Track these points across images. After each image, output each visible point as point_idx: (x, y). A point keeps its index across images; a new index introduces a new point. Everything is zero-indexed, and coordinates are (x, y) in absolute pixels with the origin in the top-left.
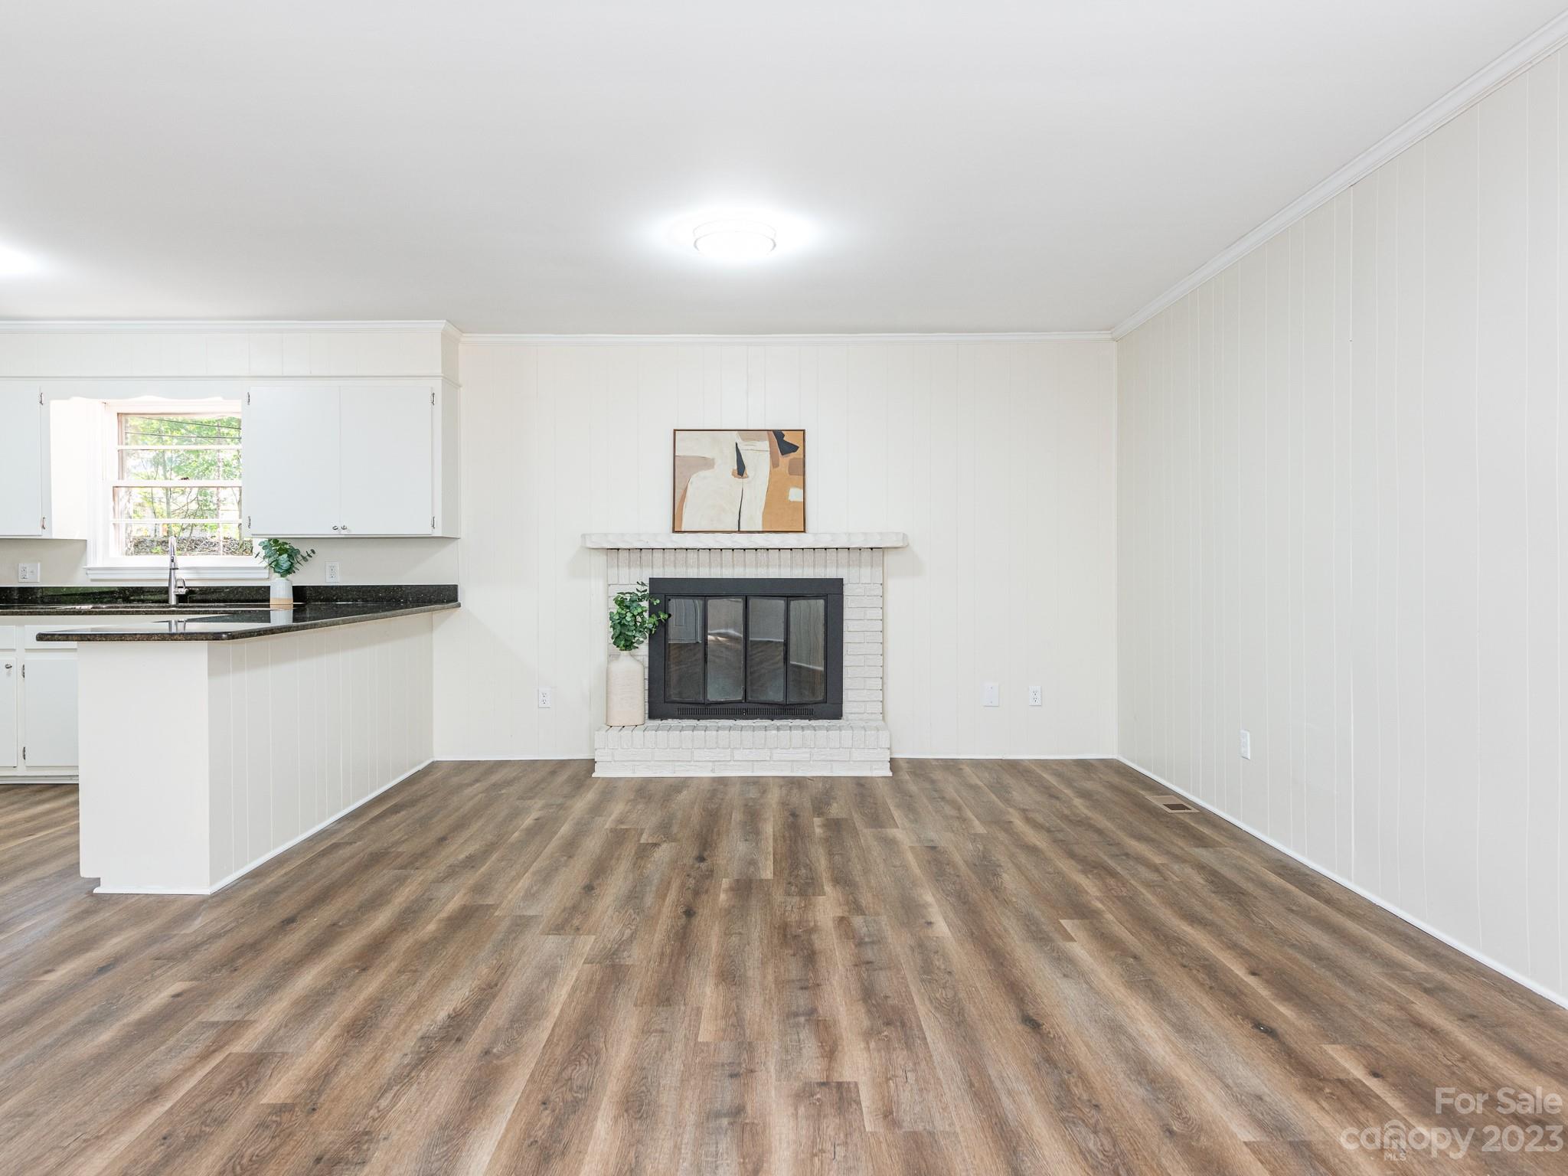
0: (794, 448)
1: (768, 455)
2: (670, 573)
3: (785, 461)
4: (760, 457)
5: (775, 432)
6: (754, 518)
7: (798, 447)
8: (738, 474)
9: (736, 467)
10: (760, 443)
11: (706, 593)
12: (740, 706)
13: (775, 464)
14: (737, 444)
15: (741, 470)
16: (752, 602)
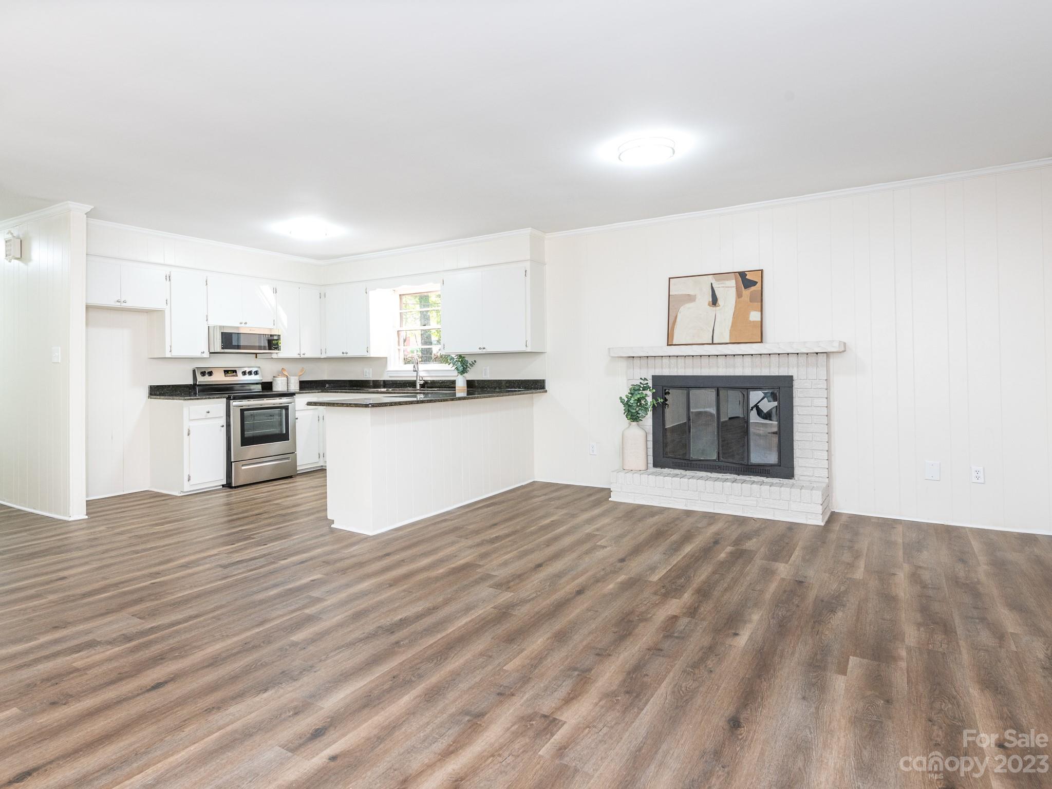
0: (755, 283)
1: (734, 289)
2: (666, 372)
3: (746, 293)
4: (728, 292)
5: (739, 273)
6: (723, 334)
7: (757, 282)
8: (713, 304)
9: (711, 300)
10: (728, 282)
11: (689, 385)
12: (715, 463)
13: (739, 295)
14: (712, 284)
15: (714, 301)
16: (722, 392)
